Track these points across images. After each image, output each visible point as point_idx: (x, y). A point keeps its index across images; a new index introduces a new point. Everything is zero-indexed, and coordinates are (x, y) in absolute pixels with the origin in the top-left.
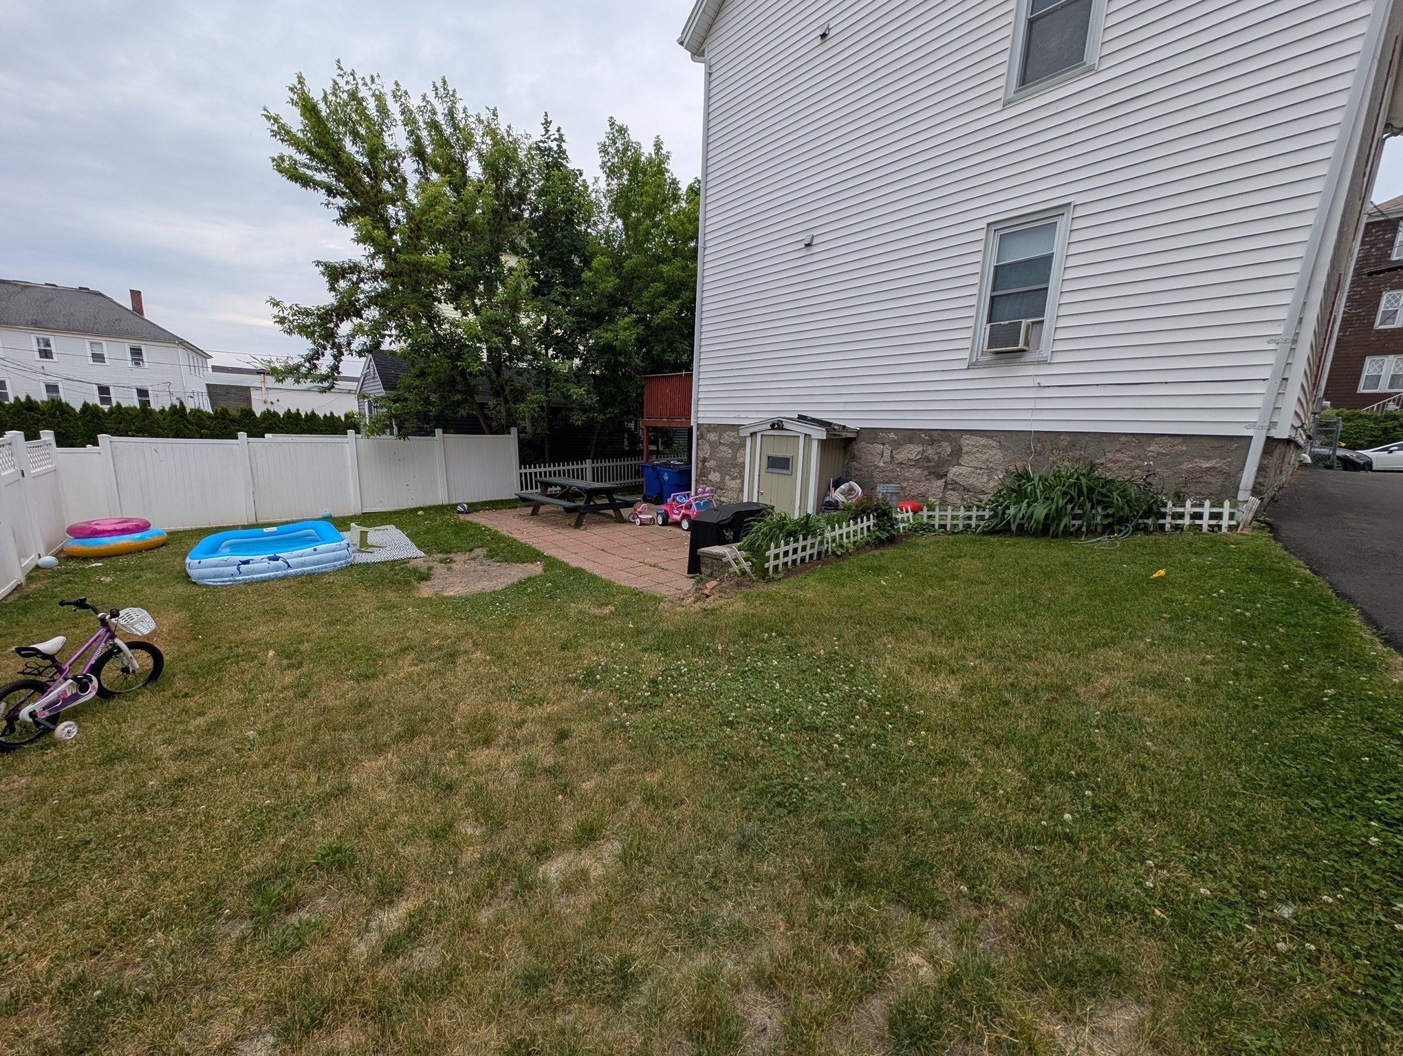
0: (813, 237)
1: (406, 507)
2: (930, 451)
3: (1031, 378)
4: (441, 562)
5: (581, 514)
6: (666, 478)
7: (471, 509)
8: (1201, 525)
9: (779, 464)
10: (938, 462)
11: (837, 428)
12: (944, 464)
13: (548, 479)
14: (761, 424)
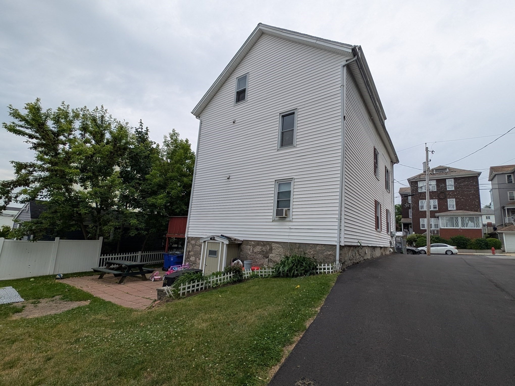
0: (230, 176)
1: (24, 277)
2: (264, 249)
3: (287, 226)
4: (32, 303)
5: (123, 277)
6: (172, 259)
7: (64, 277)
8: (325, 272)
9: (213, 253)
10: (266, 252)
11: (233, 240)
12: (268, 253)
13: (110, 261)
14: (207, 238)
